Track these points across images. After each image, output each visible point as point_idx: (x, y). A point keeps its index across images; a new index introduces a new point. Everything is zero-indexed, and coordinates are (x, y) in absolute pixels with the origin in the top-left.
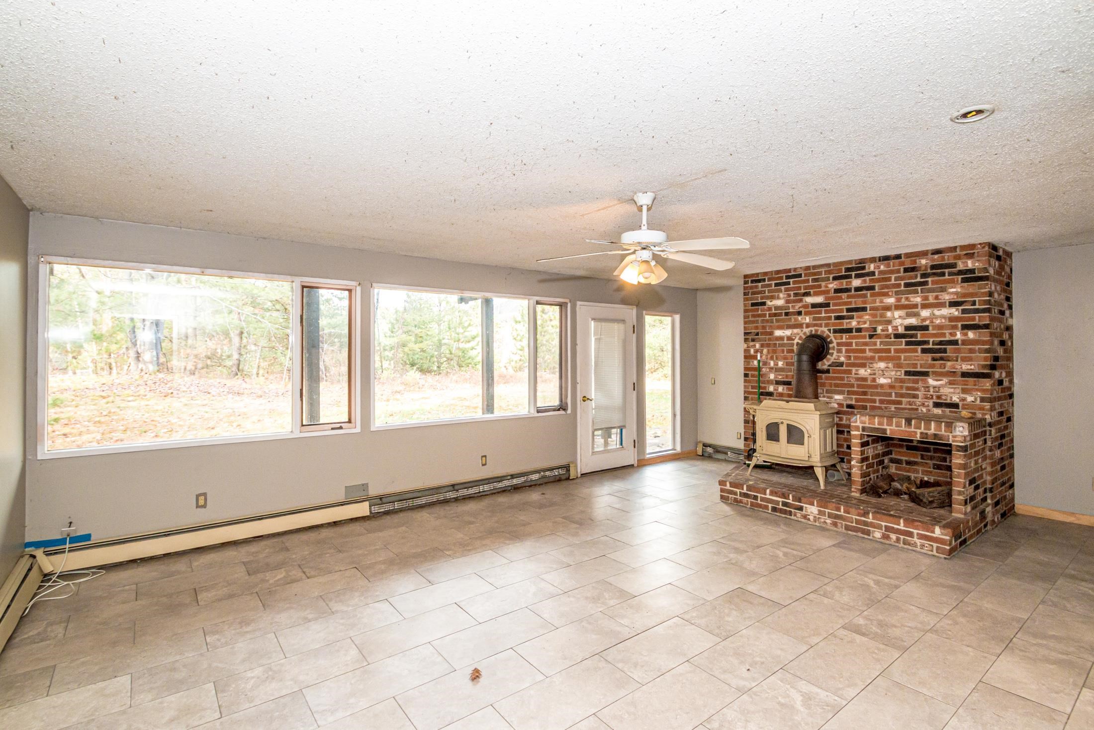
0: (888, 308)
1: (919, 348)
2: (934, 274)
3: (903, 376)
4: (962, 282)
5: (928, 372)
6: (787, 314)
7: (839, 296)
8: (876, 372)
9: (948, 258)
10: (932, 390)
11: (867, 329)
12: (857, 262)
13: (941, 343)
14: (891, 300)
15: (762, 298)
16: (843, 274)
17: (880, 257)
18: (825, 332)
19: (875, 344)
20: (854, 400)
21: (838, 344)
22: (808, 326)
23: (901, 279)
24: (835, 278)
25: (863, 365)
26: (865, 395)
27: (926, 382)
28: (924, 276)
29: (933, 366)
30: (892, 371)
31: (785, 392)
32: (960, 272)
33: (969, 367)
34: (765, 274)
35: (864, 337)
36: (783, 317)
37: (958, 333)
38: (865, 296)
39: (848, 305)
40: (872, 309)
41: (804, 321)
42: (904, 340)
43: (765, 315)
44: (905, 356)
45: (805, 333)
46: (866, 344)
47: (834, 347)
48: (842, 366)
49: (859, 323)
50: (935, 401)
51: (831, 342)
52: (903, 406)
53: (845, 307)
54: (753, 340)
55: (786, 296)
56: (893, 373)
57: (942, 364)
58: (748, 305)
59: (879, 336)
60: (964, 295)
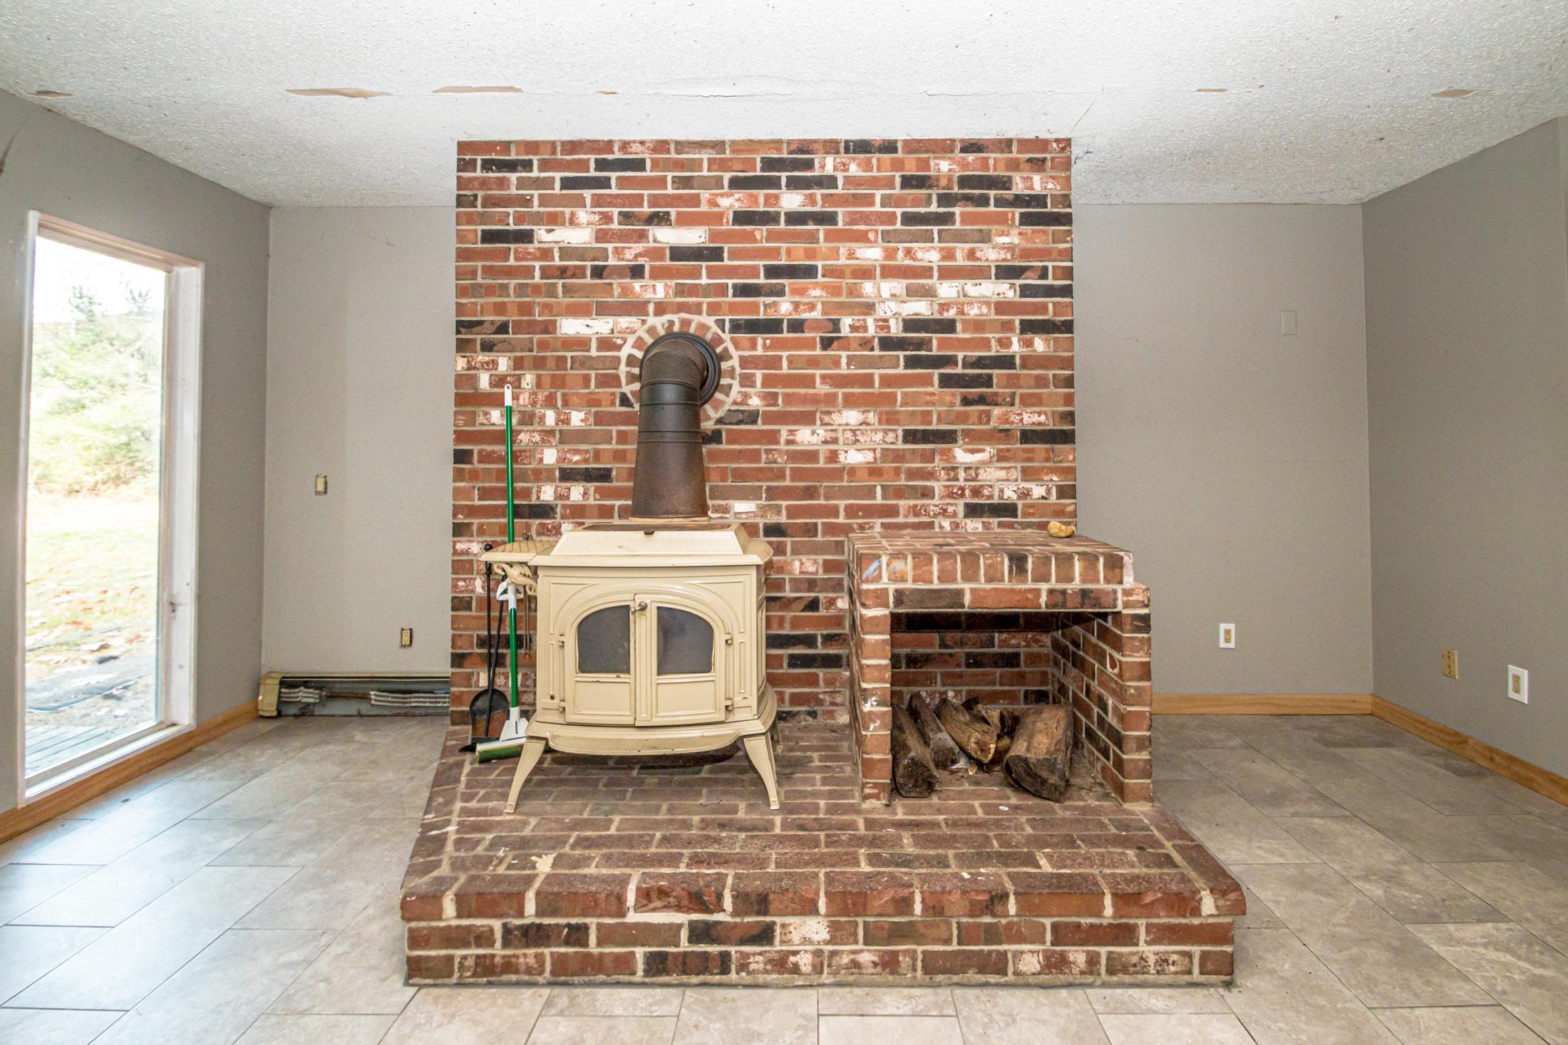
0: (866, 273)
1: (936, 373)
2: (968, 199)
3: (900, 445)
4: (1022, 223)
5: (954, 432)
6: (598, 272)
7: (745, 232)
8: (840, 435)
9: (994, 164)
10: (962, 475)
11: (816, 325)
12: (793, 147)
13: (979, 362)
14: (872, 254)
15: (519, 219)
16: (758, 173)
17: (847, 142)
18: (708, 328)
19: (837, 363)
20: (784, 512)
21: (744, 362)
22: (661, 309)
23: (899, 202)
24: (736, 184)
25: (807, 419)
26: (812, 498)
27: (948, 456)
28: (945, 200)
29: (963, 418)
30: (876, 431)
31: (591, 501)
32: (1018, 201)
33: (1036, 418)
34: (532, 146)
35: (810, 344)
36: (588, 280)
37: (1015, 340)
38: (812, 237)
39: (771, 259)
40: (829, 272)
41: (648, 295)
42: (901, 354)
43: (529, 272)
44: (905, 395)
45: (651, 331)
46: (813, 362)
47: (733, 369)
48: (754, 422)
49: (796, 305)
50: (969, 501)
51: (725, 356)
52: (900, 520)
53: (761, 263)
54: (488, 347)
55: (597, 218)
56: (879, 437)
57: (981, 412)
58: (471, 237)
59: (845, 343)
60: (1026, 254)
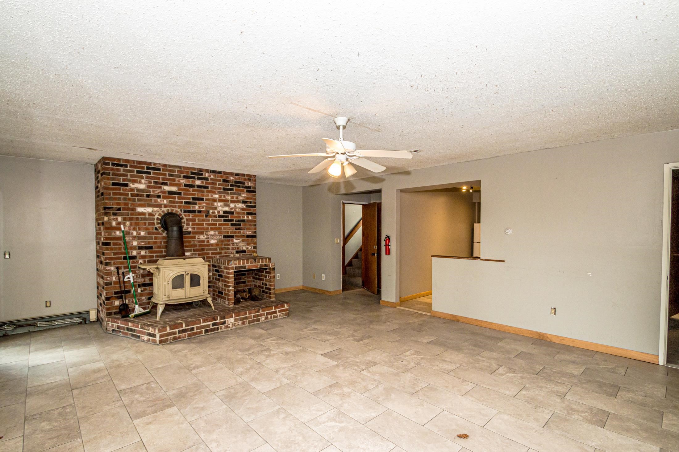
0: (215, 200)
1: (230, 223)
2: (236, 186)
3: (223, 239)
4: (247, 192)
5: (233, 236)
6: (148, 196)
7: (187, 189)
8: (210, 237)
9: (241, 179)
10: (235, 245)
11: (204, 212)
12: (198, 170)
13: (239, 221)
14: (217, 196)
15: (124, 180)
16: (190, 175)
17: (211, 170)
18: (178, 211)
19: (209, 221)
20: (197, 255)
21: (187, 220)
22: (166, 206)
23: (222, 185)
24: (184, 177)
25: (202, 233)
26: (203, 251)
27: (232, 241)
28: (232, 186)
29: (235, 233)
30: (217, 236)
31: (147, 254)
32: (246, 187)
33: (249, 233)
34: (128, 161)
35: (203, 216)
36: (145, 198)
37: (245, 216)
38: (203, 191)
39: (193, 196)
40: (207, 200)
41: (162, 203)
42: (223, 219)
43: (127, 195)
44: (223, 228)
45: (163, 212)
46: (203, 220)
47: (184, 221)
48: (190, 234)
49: (199, 207)
50: (237, 250)
51: (182, 218)
52: (223, 255)
53: (191, 197)
54: (115, 214)
55: (147, 182)
56: (218, 237)
57: (239, 231)
58: (108, 184)
59: (210, 216)
60: (248, 198)
